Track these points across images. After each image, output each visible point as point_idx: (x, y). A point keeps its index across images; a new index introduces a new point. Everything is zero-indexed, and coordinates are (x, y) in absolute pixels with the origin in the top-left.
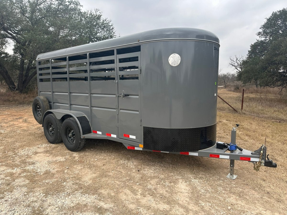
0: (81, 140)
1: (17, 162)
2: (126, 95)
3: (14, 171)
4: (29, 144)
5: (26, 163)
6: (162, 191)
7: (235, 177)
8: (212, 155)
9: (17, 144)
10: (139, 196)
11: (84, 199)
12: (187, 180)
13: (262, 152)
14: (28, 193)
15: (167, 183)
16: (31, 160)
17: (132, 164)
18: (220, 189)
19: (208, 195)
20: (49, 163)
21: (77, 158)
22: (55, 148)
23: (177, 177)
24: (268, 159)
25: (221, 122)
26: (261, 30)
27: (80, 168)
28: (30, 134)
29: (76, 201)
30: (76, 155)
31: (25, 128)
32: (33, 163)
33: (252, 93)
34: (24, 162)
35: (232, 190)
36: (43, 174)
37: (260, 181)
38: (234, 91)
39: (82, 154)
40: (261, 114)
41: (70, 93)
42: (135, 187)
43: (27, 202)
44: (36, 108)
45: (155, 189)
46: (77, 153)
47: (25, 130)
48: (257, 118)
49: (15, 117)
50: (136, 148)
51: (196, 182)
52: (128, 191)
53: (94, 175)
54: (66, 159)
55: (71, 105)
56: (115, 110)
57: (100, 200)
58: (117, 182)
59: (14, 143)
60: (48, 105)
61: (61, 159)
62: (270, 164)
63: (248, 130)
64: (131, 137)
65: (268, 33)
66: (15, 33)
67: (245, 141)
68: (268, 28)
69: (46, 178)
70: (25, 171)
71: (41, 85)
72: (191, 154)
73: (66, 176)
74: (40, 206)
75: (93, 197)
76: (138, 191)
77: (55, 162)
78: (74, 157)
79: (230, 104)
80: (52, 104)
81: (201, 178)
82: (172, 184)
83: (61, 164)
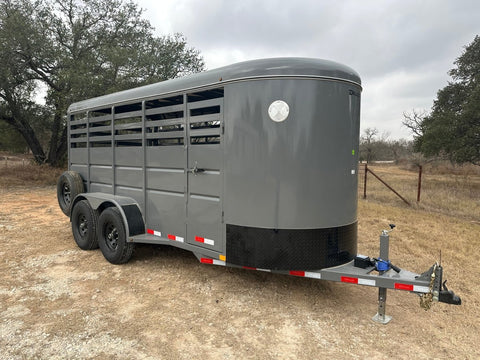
0: (127, 244)
1: (19, 279)
2: (200, 170)
3: (11, 293)
4: (46, 250)
5: (33, 280)
6: (251, 338)
7: (388, 319)
8: (345, 279)
9: (28, 249)
10: (208, 346)
11: (113, 346)
12: (299, 321)
13: (433, 275)
14: (22, 330)
15: (263, 325)
16: (42, 276)
17: (209, 289)
18: (357, 339)
19: (333, 349)
20: (71, 281)
21: (118, 275)
22: (86, 257)
23: (282, 315)
24: (446, 289)
25: (378, 221)
26: (456, 67)
27: (119, 292)
28: (53, 233)
29: (98, 350)
30: (117, 270)
31: (47, 224)
32: (45, 282)
33: (443, 173)
34: (31, 279)
35: (378, 344)
36: (56, 300)
37: (432, 329)
38: (410, 170)
39: (128, 269)
40: (453, 209)
41: (116, 166)
42: (205, 330)
43: (18, 347)
44: (63, 191)
45: (240, 335)
46: (121, 267)
47: (46, 227)
48: (444, 217)
49: (34, 206)
50: (215, 262)
51: (315, 325)
52: (191, 336)
53: (140, 306)
54: (100, 276)
55: (116, 185)
56: (183, 195)
57: (140, 349)
58: (176, 320)
59: (22, 247)
60: (82, 186)
61: (92, 275)
62: (448, 298)
63: (424, 237)
64: (207, 241)
65: (468, 71)
66: (48, 72)
67: (416, 256)
68: (468, 63)
69: (58, 308)
70: (28, 293)
71: (72, 153)
72: (308, 275)
73: (93, 305)
74: (36, 354)
75: (129, 343)
76: (208, 336)
77: (81, 281)
78: (114, 274)
79: (399, 192)
80: (87, 183)
81: (325, 318)
82: (272, 327)
83: (90, 284)
